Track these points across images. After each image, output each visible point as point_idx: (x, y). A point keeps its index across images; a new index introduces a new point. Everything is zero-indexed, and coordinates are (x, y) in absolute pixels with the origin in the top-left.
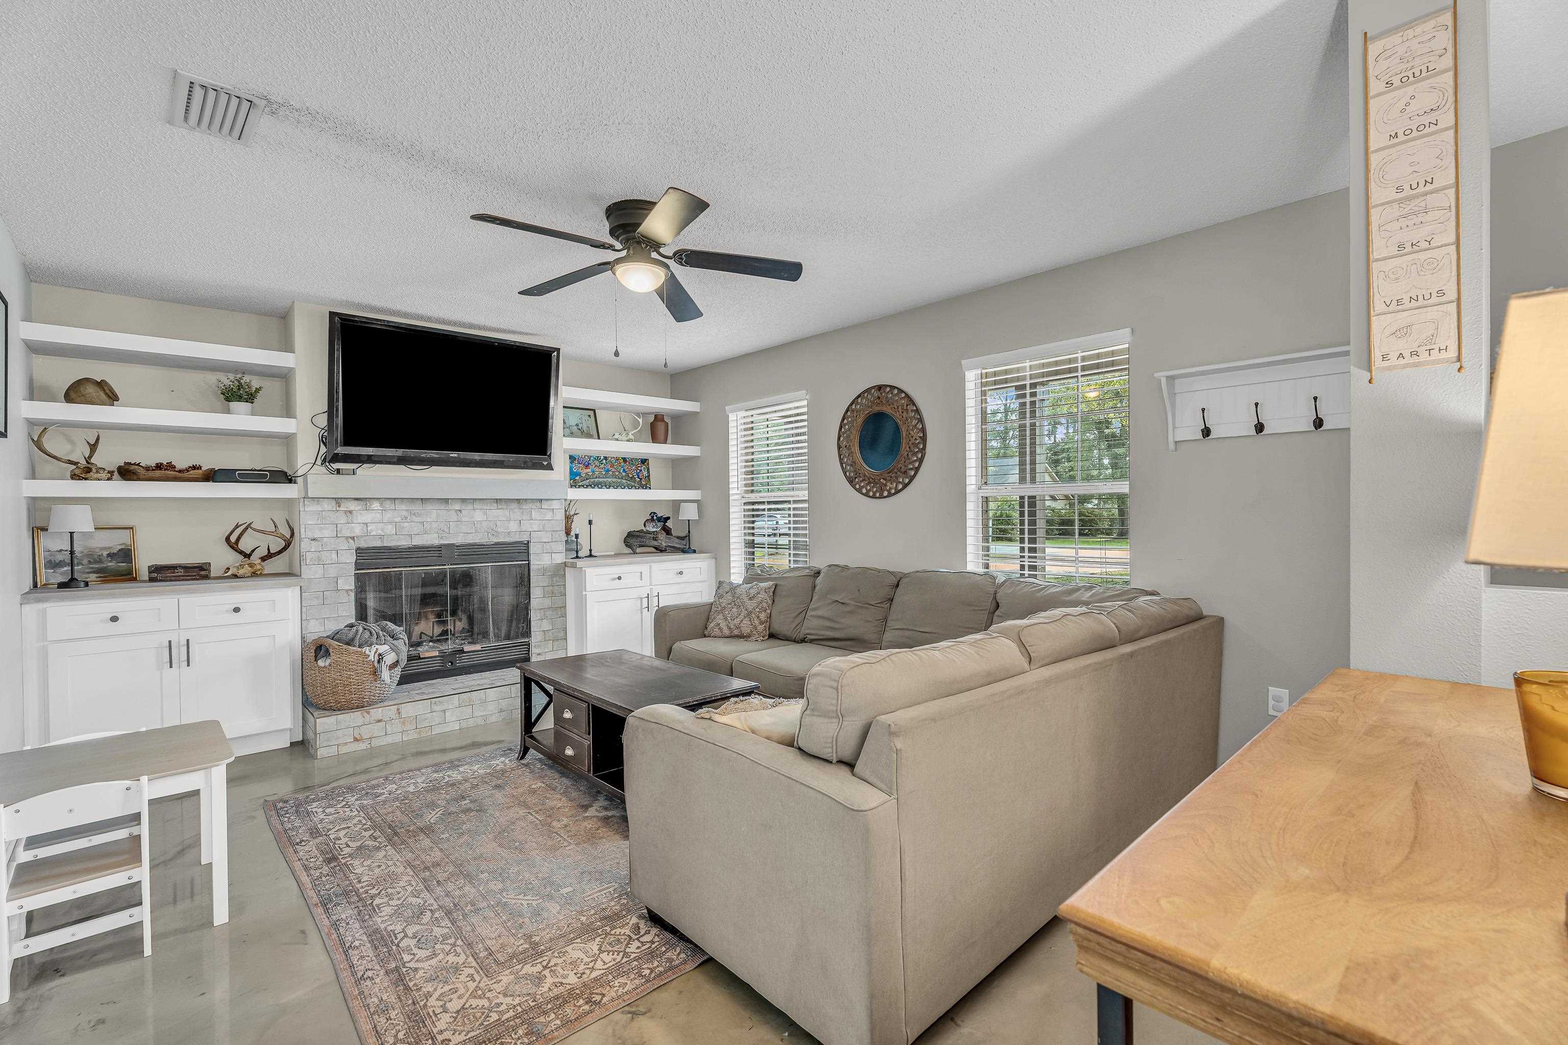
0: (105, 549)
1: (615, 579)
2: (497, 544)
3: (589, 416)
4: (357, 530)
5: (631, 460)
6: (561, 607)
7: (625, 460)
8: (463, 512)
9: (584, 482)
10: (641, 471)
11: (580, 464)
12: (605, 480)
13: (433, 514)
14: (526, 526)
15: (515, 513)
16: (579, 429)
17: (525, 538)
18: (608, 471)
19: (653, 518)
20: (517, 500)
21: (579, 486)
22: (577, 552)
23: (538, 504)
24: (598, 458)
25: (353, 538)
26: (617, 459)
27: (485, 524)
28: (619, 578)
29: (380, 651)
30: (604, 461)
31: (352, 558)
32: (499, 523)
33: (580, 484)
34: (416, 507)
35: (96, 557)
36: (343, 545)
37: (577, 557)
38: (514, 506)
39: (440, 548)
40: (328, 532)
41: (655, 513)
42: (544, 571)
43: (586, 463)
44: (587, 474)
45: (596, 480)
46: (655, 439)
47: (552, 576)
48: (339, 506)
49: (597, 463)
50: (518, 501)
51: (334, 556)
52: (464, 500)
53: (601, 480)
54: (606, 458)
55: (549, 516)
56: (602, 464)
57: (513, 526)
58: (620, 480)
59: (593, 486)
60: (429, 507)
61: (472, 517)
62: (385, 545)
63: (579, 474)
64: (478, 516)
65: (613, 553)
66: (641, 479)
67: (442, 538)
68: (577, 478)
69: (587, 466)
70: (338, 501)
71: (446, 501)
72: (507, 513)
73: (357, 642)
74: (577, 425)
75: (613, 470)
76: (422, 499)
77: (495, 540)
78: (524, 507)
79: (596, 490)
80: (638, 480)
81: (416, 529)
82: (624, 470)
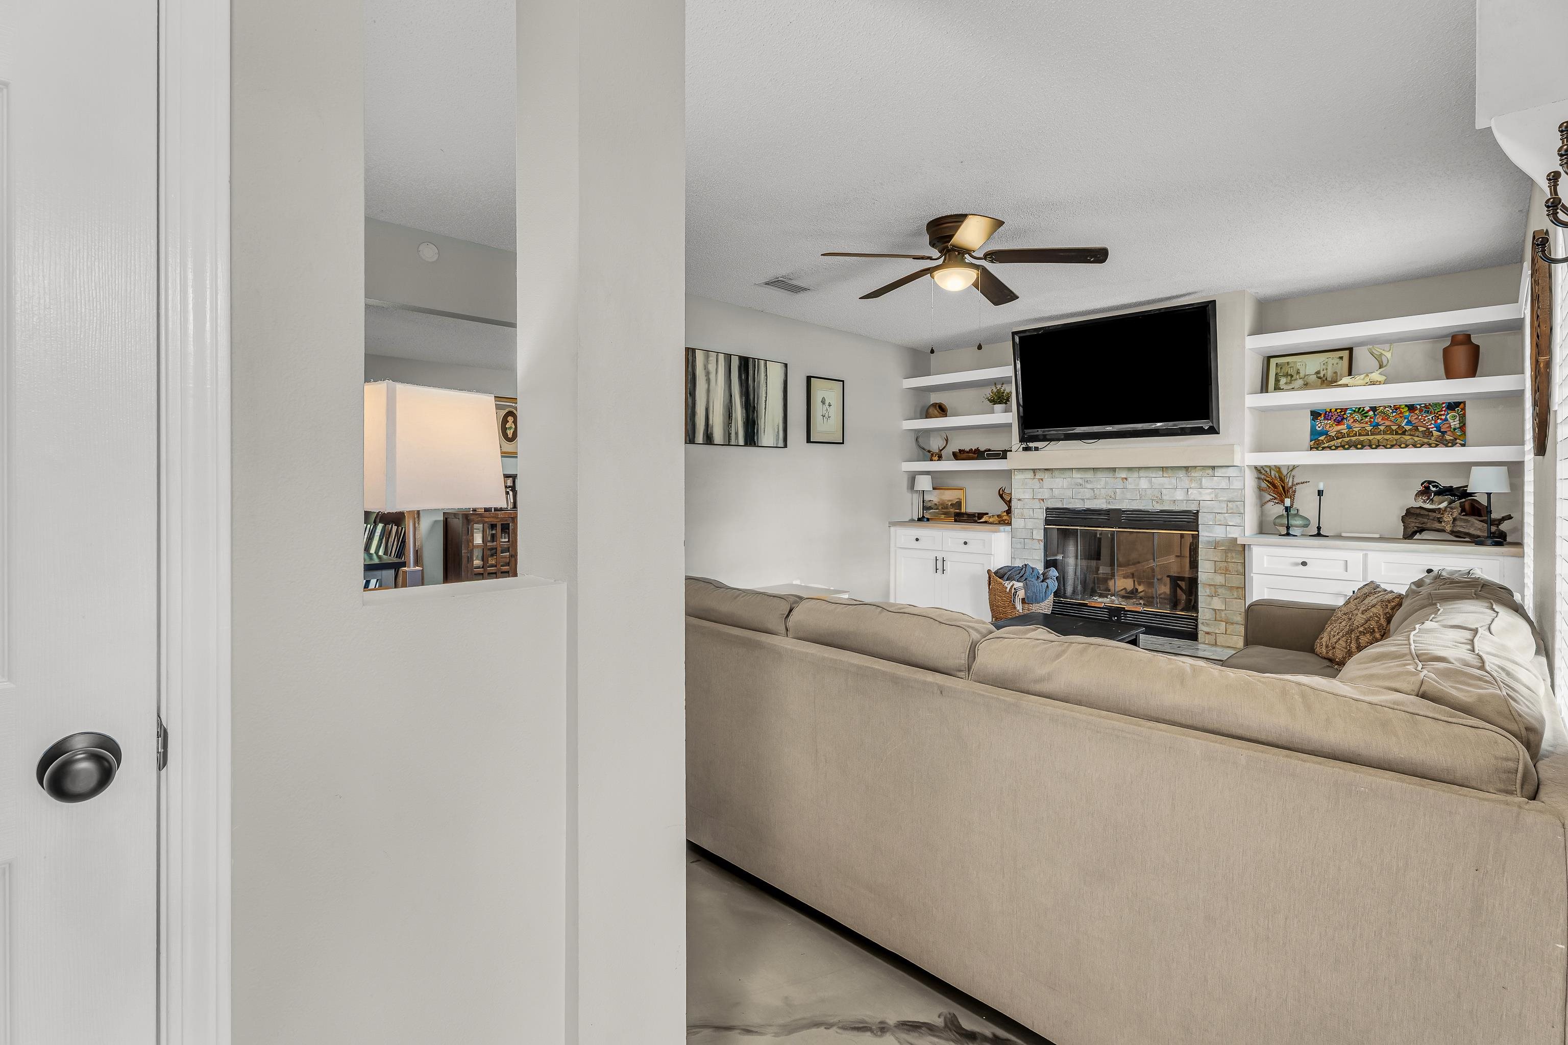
0: (950, 501)
1: (1296, 564)
2: (1162, 511)
3: (1341, 358)
4: (1046, 495)
5: (1426, 406)
6: (1238, 588)
7: (1411, 408)
8: (1129, 479)
9: (1332, 443)
10: (1446, 420)
11: (1328, 420)
12: (1371, 438)
13: (1102, 482)
14: (1194, 494)
15: (1184, 480)
16: (1320, 378)
17: (1193, 508)
18: (1378, 425)
19: (1426, 490)
20: (1185, 467)
21: (1323, 448)
22: (1288, 528)
23: (1210, 471)
24: (1360, 411)
25: (1043, 500)
26: (1396, 408)
27: (1149, 492)
28: (1304, 564)
29: (1015, 587)
30: (1371, 413)
31: (1042, 515)
32: (1164, 491)
33: (1326, 445)
34: (1089, 475)
35: (945, 505)
36: (1037, 504)
37: (1288, 534)
38: (1181, 474)
39: (1108, 512)
40: (1027, 495)
41: (1430, 482)
42: (1216, 545)
43: (1339, 418)
44: (1338, 432)
45: (1354, 439)
46: (1450, 374)
47: (1226, 552)
48: (1035, 475)
49: (1357, 416)
50: (1187, 468)
51: (1031, 513)
52: (1130, 469)
53: (1362, 438)
54: (1374, 409)
55: (1224, 484)
56: (1366, 417)
57: (1179, 495)
58: (1399, 436)
59: (1347, 446)
60: (1100, 475)
61: (1138, 485)
62: (1065, 507)
63: (1326, 433)
64: (1144, 484)
65: (1377, 536)
66: (1444, 433)
67: (1109, 503)
68: (1322, 438)
69: (1339, 423)
70: (1034, 471)
71: (1114, 470)
72: (1174, 481)
73: (1006, 577)
74: (1318, 373)
75: (1388, 423)
76: (1093, 468)
77: (1158, 507)
78: (1193, 474)
79: (1353, 452)
80: (1436, 433)
81: (1088, 494)
82: (1409, 423)
